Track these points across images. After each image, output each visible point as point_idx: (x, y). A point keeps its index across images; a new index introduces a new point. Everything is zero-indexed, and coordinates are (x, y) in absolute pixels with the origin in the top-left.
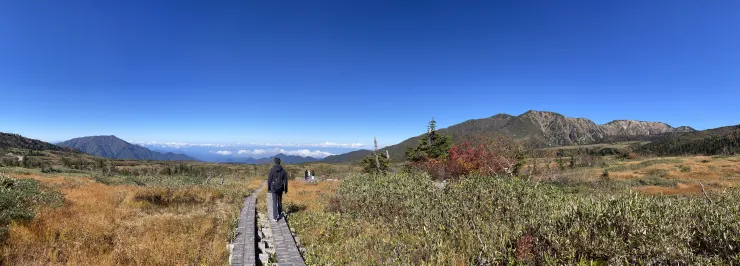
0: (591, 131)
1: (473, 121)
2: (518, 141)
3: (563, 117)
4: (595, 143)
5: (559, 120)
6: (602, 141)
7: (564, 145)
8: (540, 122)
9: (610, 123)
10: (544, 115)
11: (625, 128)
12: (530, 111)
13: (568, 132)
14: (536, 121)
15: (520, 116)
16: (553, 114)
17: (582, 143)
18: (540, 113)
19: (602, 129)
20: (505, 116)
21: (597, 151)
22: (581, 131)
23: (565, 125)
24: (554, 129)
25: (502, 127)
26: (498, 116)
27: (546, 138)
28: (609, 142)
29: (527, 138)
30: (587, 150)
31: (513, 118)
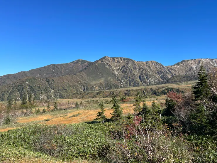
0: (159, 73)
1: (54, 65)
2: (94, 83)
3: (133, 61)
4: (162, 83)
5: (130, 64)
6: (168, 81)
7: (134, 86)
8: (113, 67)
9: (178, 64)
10: (116, 60)
11: (194, 67)
12: (105, 57)
13: (137, 74)
14: (110, 66)
15: (97, 62)
16: (124, 59)
17: (150, 84)
18: (113, 59)
19: (170, 69)
20: (83, 62)
21: (160, 91)
22: (150, 72)
23: (135, 68)
24: (125, 72)
25: (80, 72)
26: (78, 61)
27: (118, 80)
28: (175, 82)
29: (102, 81)
30: (152, 90)
31: (90, 64)
